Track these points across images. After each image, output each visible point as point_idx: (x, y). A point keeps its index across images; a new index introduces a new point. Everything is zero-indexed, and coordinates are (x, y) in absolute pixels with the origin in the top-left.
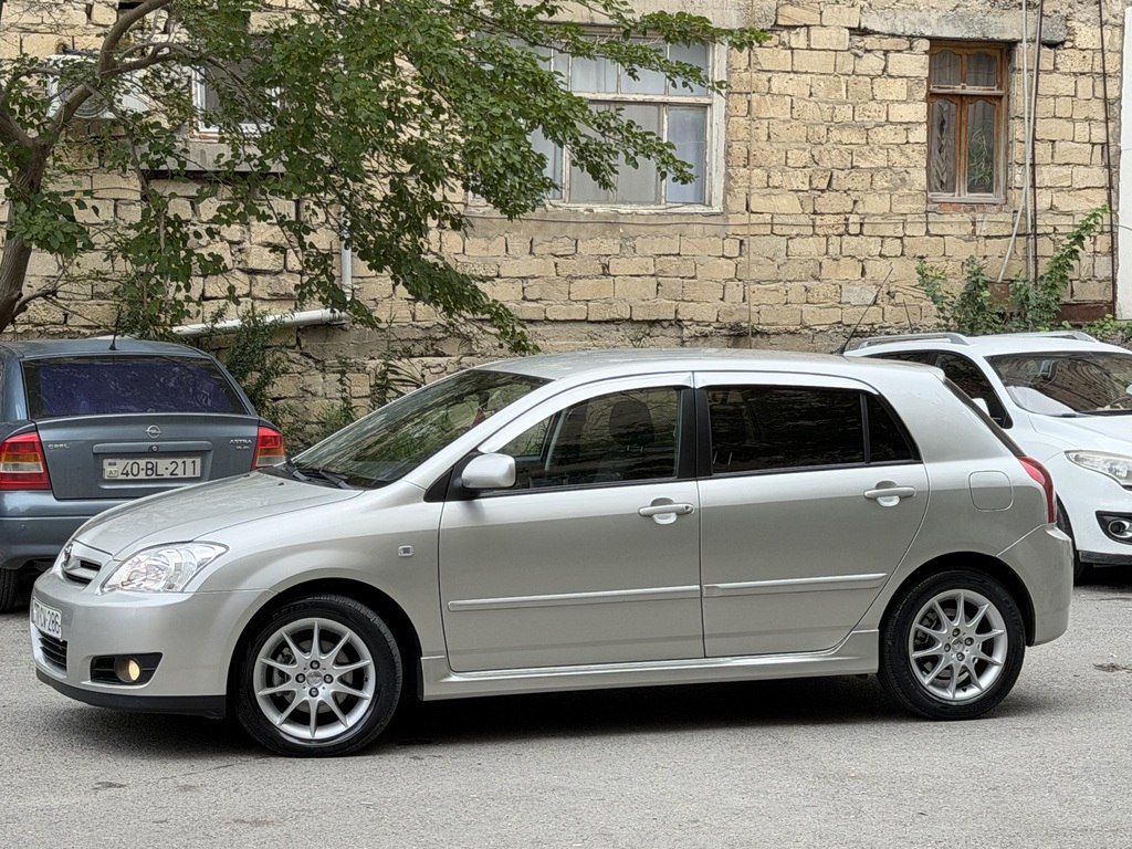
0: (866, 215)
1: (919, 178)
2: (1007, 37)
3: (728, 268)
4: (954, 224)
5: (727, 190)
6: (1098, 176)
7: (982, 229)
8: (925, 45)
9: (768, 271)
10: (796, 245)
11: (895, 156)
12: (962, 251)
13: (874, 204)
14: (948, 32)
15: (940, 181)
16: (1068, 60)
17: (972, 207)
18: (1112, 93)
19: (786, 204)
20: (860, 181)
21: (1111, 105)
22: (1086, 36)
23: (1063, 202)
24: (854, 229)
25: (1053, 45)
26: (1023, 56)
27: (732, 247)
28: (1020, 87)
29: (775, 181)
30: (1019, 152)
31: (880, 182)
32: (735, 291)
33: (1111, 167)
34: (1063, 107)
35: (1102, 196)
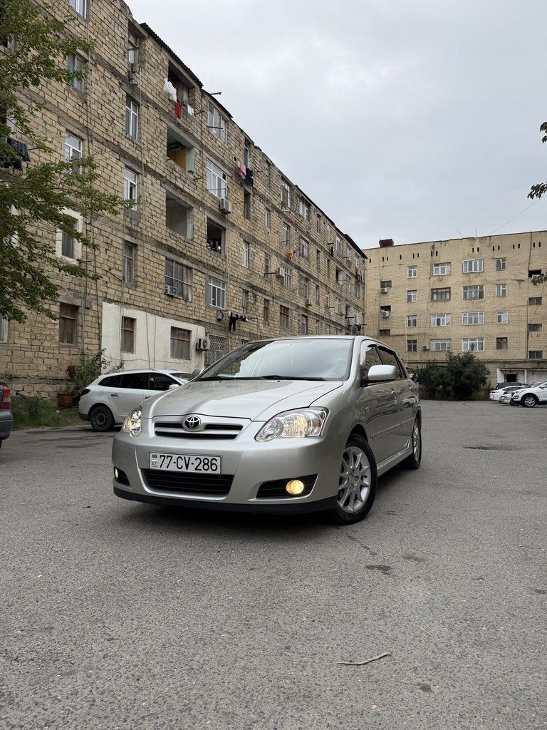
0: (44, 347)
1: (57, 338)
2: (78, 305)
3: (8, 359)
4: (65, 351)
5: (9, 337)
6: (96, 341)
7: (72, 352)
8: (59, 304)
9: (19, 360)
10: (27, 354)
11: (52, 332)
12: (67, 358)
13: (47, 344)
14: (64, 301)
15: (62, 340)
16: (91, 313)
17: (70, 347)
18: (100, 322)
19: (24, 342)
20: (43, 338)
21: (100, 324)
22: (95, 307)
23: (90, 347)
24: (41, 350)
25: (88, 308)
26: (81, 310)
27: (9, 353)
28: (79, 317)
29: (22, 335)
30: (80, 334)
31: (48, 339)
32: (10, 366)
33: (100, 339)
34: (90, 324)
35: (97, 347)
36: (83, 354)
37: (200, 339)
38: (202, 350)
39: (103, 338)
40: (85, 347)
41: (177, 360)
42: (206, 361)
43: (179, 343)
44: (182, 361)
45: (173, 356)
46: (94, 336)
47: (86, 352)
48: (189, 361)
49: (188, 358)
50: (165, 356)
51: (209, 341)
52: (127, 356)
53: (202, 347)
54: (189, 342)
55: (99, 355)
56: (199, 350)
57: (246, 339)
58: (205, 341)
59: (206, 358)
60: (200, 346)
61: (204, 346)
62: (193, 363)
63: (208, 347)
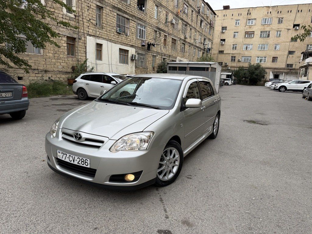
0: (60, 57)
1: (66, 53)
2: (75, 37)
3: (44, 63)
4: (70, 59)
5: (43, 52)
6: (84, 55)
7: (73, 60)
8: (66, 37)
9: (49, 63)
10: (52, 60)
11: (63, 50)
12: (71, 62)
13: (61, 56)
14: (69, 36)
15: (68, 54)
16: (81, 41)
17: (72, 57)
18: (86, 46)
19: (51, 55)
20: (59, 53)
21: (86, 47)
22: (83, 39)
23: (82, 58)
24: (59, 59)
25: (80, 39)
26: (77, 40)
27: (44, 60)
28: (76, 43)
29: (49, 52)
30: (76, 51)
31: (62, 53)
32: (45, 66)
33: (86, 54)
34: (81, 47)
35: (85, 57)
36: (78, 61)
37: (133, 55)
38: (134, 60)
39: (87, 54)
40: (79, 57)
41: (122, 64)
42: (135, 65)
43: (123, 57)
44: (124, 65)
45: (120, 62)
46: (83, 52)
47: (79, 60)
48: (128, 65)
49: (127, 63)
50: (117, 62)
51: (137, 56)
52: (98, 62)
53: (134, 58)
54: (128, 56)
55: (85, 61)
56: (132, 60)
57: (155, 55)
58: (135, 56)
59: (136, 64)
60: (133, 58)
61: (135, 58)
62: (129, 66)
63: (137, 59)
